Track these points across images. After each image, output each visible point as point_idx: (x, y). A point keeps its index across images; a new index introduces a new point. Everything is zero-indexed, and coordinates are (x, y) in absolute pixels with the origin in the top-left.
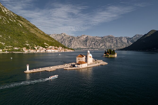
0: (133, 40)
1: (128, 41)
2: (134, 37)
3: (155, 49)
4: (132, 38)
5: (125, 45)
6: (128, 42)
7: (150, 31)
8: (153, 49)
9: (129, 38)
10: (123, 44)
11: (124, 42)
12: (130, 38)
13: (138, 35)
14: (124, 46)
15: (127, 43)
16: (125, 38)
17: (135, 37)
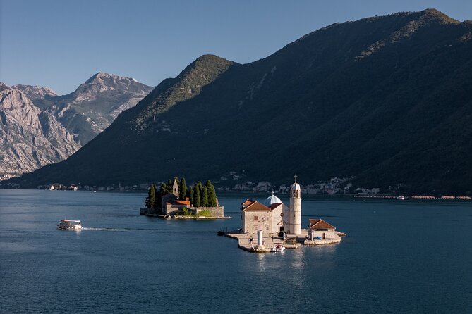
0: (78, 109)
1: (43, 119)
2: (83, 89)
3: (236, 177)
4: (72, 96)
5: (24, 145)
6: (45, 129)
7: (193, 64)
8: (223, 178)
9: (47, 97)
10: (11, 139)
11: (16, 126)
12: (60, 101)
13: (109, 80)
14: (19, 152)
15: (40, 137)
16: (25, 99)
17: (89, 94)
